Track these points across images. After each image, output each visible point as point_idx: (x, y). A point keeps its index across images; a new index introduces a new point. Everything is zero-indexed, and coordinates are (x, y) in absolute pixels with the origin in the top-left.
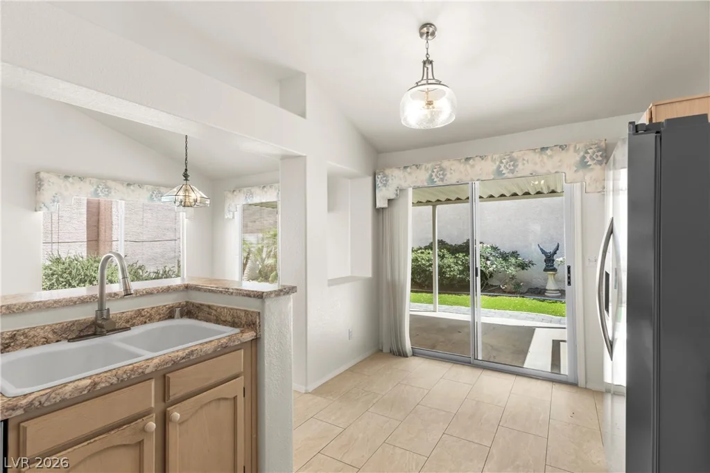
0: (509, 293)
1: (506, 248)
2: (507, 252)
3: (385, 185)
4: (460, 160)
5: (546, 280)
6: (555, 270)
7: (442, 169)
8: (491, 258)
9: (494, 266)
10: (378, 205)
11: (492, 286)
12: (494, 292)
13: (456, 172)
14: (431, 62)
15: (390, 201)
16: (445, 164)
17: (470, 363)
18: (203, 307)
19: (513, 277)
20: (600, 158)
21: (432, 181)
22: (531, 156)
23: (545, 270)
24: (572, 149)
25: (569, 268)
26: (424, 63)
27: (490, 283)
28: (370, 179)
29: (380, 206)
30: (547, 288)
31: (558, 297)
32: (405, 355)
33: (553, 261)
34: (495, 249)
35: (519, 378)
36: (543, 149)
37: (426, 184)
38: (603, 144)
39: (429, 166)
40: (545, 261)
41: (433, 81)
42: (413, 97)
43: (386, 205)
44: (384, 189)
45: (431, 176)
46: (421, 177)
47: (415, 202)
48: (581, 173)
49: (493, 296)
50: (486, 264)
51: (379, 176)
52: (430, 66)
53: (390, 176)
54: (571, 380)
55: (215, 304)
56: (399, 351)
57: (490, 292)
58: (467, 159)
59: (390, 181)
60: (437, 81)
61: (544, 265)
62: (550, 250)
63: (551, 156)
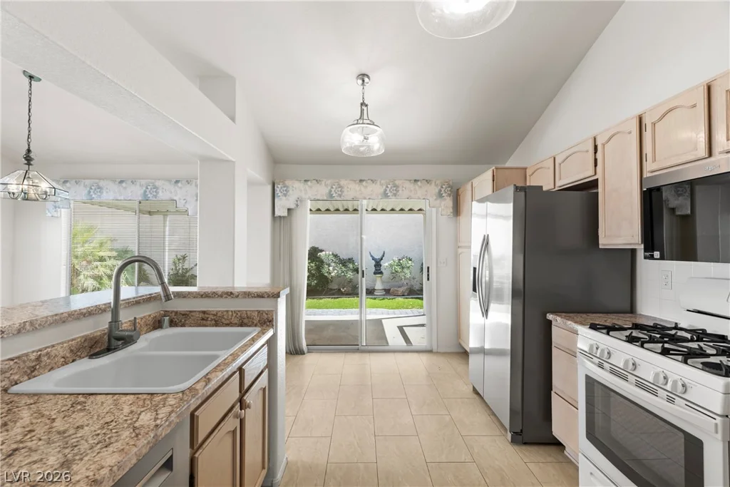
0: (347, 294)
1: (344, 256)
2: (345, 258)
3: (285, 195)
4: (355, 181)
5: (375, 281)
6: (381, 273)
7: (340, 187)
8: (333, 264)
9: (336, 271)
10: (277, 213)
11: (331, 290)
12: (334, 295)
13: (352, 190)
14: (367, 106)
15: (289, 210)
16: (343, 182)
17: (358, 349)
18: (193, 314)
19: (351, 281)
20: (449, 192)
21: (331, 196)
22: (407, 185)
23: (375, 273)
24: (433, 184)
25: (428, 268)
26: (362, 104)
27: (330, 287)
28: (269, 188)
29: (279, 215)
30: (376, 288)
31: (384, 295)
32: (302, 353)
33: (381, 266)
34: (336, 256)
35: (396, 354)
36: (416, 181)
37: (325, 198)
38: (451, 183)
39: (329, 182)
40: (375, 266)
41: (368, 122)
42: (351, 131)
43: (285, 214)
44: (284, 198)
45: (331, 191)
46: (322, 190)
47: (314, 210)
48: (438, 201)
49: (335, 298)
50: (329, 270)
51: (279, 186)
52: (365, 108)
53: (291, 187)
54: (429, 348)
55: (210, 309)
56: (296, 350)
57: (330, 295)
58: (361, 181)
59: (291, 192)
60: (371, 121)
61: (373, 269)
62: (378, 256)
63: (420, 187)
